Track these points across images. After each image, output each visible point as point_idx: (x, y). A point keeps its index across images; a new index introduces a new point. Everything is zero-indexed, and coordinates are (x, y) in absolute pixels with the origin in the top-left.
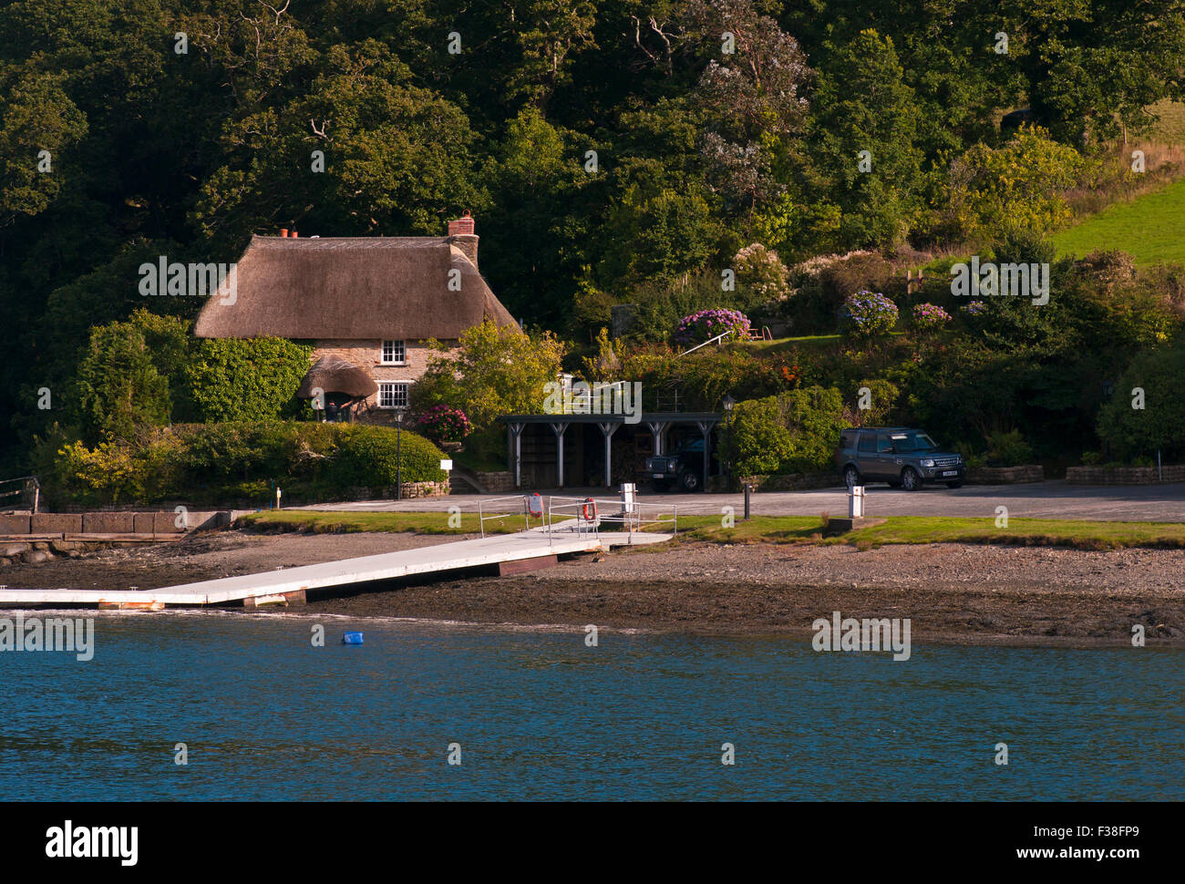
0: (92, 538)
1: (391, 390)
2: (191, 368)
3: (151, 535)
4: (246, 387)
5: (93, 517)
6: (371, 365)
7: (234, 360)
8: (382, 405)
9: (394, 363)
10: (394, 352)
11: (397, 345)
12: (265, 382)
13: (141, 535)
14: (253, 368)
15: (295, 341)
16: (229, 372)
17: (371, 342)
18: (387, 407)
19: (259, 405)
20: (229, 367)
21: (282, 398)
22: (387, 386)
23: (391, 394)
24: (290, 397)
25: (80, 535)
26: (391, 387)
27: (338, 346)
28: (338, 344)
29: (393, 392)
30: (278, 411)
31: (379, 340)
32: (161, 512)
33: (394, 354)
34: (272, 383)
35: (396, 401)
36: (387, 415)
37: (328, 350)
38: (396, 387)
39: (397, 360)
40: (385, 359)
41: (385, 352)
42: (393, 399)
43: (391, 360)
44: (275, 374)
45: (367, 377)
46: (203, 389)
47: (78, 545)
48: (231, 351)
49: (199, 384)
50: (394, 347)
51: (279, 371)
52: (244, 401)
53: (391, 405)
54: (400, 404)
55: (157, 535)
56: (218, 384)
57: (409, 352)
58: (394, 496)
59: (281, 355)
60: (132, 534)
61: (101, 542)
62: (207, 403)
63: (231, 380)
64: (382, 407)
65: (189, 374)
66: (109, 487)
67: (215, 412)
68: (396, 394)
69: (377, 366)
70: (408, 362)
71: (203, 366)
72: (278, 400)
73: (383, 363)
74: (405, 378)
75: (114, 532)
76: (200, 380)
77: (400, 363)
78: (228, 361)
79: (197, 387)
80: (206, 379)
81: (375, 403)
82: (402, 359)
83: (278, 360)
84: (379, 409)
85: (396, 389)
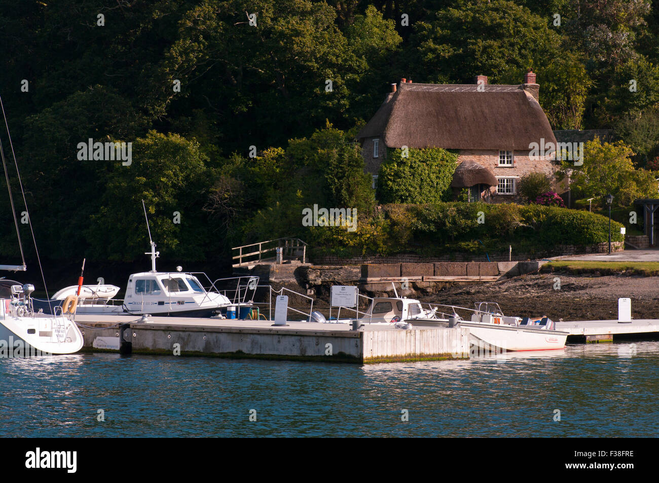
0: (440, 279)
1: (504, 182)
2: (386, 167)
3: (478, 278)
4: (422, 180)
5: (441, 265)
6: (493, 167)
7: (415, 162)
8: (499, 192)
9: (506, 165)
10: (506, 158)
11: (508, 154)
12: (433, 176)
13: (471, 277)
14: (426, 168)
15: (449, 150)
16: (412, 170)
17: (493, 151)
18: (502, 193)
19: (430, 192)
20: (411, 167)
21: (444, 188)
22: (501, 180)
23: (504, 185)
24: (447, 186)
25: (433, 277)
26: (504, 180)
27: (473, 154)
28: (473, 152)
29: (506, 184)
30: (440, 196)
31: (498, 150)
32: (473, 262)
33: (506, 159)
34: (437, 177)
35: (507, 190)
36: (503, 198)
37: (467, 157)
38: (507, 180)
39: (508, 163)
40: (501, 163)
41: (501, 157)
42: (505, 188)
43: (504, 163)
44: (440, 171)
45: (491, 174)
46: (394, 181)
47: (432, 284)
48: (413, 157)
49: (392, 178)
50: (506, 155)
51: (442, 169)
52: (421, 188)
53: (504, 192)
54: (510, 192)
55: (482, 277)
56: (404, 177)
57: (516, 158)
58: (595, 251)
59: (443, 160)
60: (466, 277)
61: (446, 282)
62: (397, 191)
63: (413, 175)
64: (500, 193)
65: (385, 171)
66: (361, 245)
67: (401, 196)
68: (507, 185)
69: (497, 167)
70: (515, 165)
71: (394, 166)
72: (441, 188)
73: (500, 165)
74: (513, 175)
75: (454, 275)
76: (393, 176)
77: (510, 165)
78: (411, 162)
79: (390, 180)
80: (397, 175)
81: (496, 191)
82: (510, 163)
83: (441, 163)
84: (498, 195)
85: (507, 182)
